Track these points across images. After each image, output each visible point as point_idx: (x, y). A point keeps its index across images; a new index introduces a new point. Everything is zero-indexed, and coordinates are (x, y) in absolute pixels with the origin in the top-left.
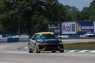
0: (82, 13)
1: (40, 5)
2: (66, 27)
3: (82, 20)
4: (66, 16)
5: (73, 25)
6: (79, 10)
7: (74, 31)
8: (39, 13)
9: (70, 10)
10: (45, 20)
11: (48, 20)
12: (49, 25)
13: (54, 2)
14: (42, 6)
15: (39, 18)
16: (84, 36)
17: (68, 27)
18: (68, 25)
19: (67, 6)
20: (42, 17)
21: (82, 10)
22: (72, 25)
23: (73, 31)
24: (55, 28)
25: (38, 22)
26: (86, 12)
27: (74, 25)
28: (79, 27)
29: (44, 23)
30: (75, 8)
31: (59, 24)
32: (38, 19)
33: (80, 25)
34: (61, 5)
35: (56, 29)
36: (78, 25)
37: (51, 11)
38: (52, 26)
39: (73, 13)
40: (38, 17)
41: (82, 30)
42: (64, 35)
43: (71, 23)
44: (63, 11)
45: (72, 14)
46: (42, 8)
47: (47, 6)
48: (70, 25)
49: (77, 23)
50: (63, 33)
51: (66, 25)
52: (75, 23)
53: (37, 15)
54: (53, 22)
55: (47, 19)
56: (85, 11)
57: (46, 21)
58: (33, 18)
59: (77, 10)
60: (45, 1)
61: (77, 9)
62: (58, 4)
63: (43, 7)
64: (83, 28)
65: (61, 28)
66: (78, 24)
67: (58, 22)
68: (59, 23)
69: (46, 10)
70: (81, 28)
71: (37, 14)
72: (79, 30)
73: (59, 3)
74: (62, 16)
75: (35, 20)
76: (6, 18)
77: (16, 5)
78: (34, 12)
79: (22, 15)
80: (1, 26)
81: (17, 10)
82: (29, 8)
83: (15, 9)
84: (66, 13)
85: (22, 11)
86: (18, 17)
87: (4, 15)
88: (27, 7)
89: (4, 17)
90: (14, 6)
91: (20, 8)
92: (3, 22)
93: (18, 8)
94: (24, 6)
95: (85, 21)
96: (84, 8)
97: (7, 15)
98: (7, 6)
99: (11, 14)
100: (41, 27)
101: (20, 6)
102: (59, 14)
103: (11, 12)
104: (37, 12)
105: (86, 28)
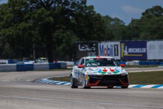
0: (129, 28)
1: (66, 16)
2: (105, 49)
3: (130, 38)
4: (106, 32)
5: (116, 47)
6: (124, 23)
7: (118, 55)
8: (64, 27)
9: (112, 23)
10: (74, 38)
12: (79, 46)
13: (87, 11)
14: (69, 16)
15: (65, 35)
16: (131, 63)
17: (108, 49)
18: (107, 46)
19: (107, 17)
20: (69, 33)
21: (130, 24)
22: (115, 45)
23: (115, 55)
24: (88, 49)
25: (64, 41)
26: (136, 27)
27: (117, 45)
28: (125, 49)
29: (72, 43)
30: (118, 20)
31: (94, 45)
32: (63, 36)
33: (126, 47)
34: (99, 15)
35: (89, 51)
36: (123, 47)
37: (82, 24)
38: (84, 47)
39: (115, 28)
40: (63, 33)
41: (129, 53)
43: (113, 43)
44: (102, 25)
45: (115, 30)
46: (69, 20)
47: (77, 17)
48: (111, 46)
49: (121, 43)
51: (105, 47)
52: (118, 43)
53: (62, 30)
54: (86, 42)
55: (77, 37)
56: (135, 25)
57: (75, 40)
58: (56, 34)
59: (122, 23)
60: (73, 9)
61: (122, 21)
62: (94, 14)
63: (71, 17)
64: (131, 50)
65: (97, 51)
66: (123, 44)
67: (93, 41)
68: (94, 43)
69: (76, 23)
71: (62, 28)
72: (124, 54)
73: (95, 12)
74: (99, 33)
75: (59, 37)
76: (14, 34)
77: (30, 15)
78: (57, 26)
79: (39, 30)
80: (7, 46)
81: (32, 22)
82: (49, 19)
83: (29, 20)
84: (105, 27)
85: (39, 23)
86: (33, 32)
87: (12, 30)
88: (47, 19)
89: (11, 33)
90: (26, 16)
91: (35, 20)
92: (10, 40)
93: (33, 19)
94: (41, 16)
95: (133, 41)
96: (133, 21)
97: (16, 29)
98: (17, 15)
99: (22, 28)
100: (67, 48)
101: (36, 16)
102: (95, 29)
103: (23, 25)
104: (61, 26)
105: (135, 50)
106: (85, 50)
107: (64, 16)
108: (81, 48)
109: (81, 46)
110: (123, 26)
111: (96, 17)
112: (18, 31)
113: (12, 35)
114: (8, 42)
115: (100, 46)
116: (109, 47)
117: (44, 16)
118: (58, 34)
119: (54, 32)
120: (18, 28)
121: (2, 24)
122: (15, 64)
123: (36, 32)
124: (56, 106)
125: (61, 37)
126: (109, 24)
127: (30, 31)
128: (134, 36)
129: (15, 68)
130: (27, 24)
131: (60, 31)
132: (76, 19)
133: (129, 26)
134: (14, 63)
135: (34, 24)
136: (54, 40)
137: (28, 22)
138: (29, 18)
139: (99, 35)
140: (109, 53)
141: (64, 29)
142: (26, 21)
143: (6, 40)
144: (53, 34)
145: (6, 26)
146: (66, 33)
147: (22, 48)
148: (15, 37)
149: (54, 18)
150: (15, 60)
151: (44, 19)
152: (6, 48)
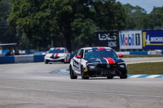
0: (151, 16)
1: (85, 4)
2: (126, 38)
3: (152, 27)
4: (127, 21)
5: (137, 36)
6: (146, 11)
7: (139, 44)
8: (83, 16)
9: (133, 11)
10: (94, 27)
11: (98, 28)
12: (99, 35)
14: (88, 5)
15: (84, 24)
16: (154, 52)
17: (130, 38)
18: (129, 35)
19: (128, 5)
20: (89, 22)
21: (152, 12)
22: (136, 34)
23: (137, 44)
25: (83, 31)
26: (158, 15)
27: (139, 34)
28: (147, 38)
29: (92, 32)
30: (140, 8)
31: (115, 34)
33: (148, 36)
35: (110, 41)
37: (102, 13)
38: (104, 37)
39: (136, 17)
40: (82, 22)
41: (151, 43)
42: (123, 50)
43: (134, 32)
44: (122, 14)
45: (136, 19)
46: (88, 8)
47: (96, 5)
48: (133, 35)
49: (143, 31)
50: (122, 47)
51: (126, 36)
52: (140, 32)
53: (81, 19)
54: (106, 31)
55: (97, 26)
56: (157, 13)
57: (94, 29)
58: (74, 23)
59: (144, 12)
61: (143, 10)
62: (114, 3)
63: (90, 6)
64: (153, 39)
65: (118, 41)
66: (145, 33)
67: (114, 30)
68: (116, 32)
69: (95, 12)
70: (150, 40)
71: (81, 17)
72: (146, 43)
74: (120, 22)
75: (78, 27)
76: (31, 24)
77: (48, 4)
78: (76, 15)
79: (57, 19)
80: (24, 36)
81: (49, 11)
82: (67, 8)
83: (46, 10)
84: (126, 16)
85: (57, 12)
86: (50, 22)
87: (28, 20)
88: (65, 7)
89: (28, 23)
90: (44, 5)
91: (53, 9)
92: (27, 30)
93: (51, 8)
94: (59, 5)
95: (155, 29)
96: (155, 9)
97: (33, 19)
98: (34, 5)
99: (39, 17)
100: (86, 38)
101: (54, 5)
102: (115, 18)
103: (40, 14)
104: (80, 15)
105: (157, 39)
106: (105, 39)
107: (83, 5)
108: (101, 38)
109: (101, 35)
110: (145, 14)
111: (116, 5)
112: (35, 20)
113: (29, 24)
114: (25, 32)
115: (121, 35)
116: (131, 36)
117: (62, 5)
118: (77, 23)
119: (73, 21)
120: (35, 17)
121: (18, 13)
122: (32, 55)
123: (54, 22)
124: (75, 98)
125: (80, 26)
126: (130, 13)
127: (48, 20)
128: (157, 25)
129: (32, 59)
130: (45, 14)
131: (79, 20)
132: (96, 8)
133: (150, 14)
134: (31, 53)
135: (51, 13)
136: (72, 29)
137: (45, 12)
138: (47, 7)
139: (119, 24)
140: (130, 42)
141: (83, 18)
142: (43, 10)
143: (23, 30)
144: (71, 24)
145: (22, 15)
146: (85, 22)
147: (40, 38)
148: (32, 27)
149: (72, 6)
150: (32, 51)
151: (62, 8)
152: (22, 38)
